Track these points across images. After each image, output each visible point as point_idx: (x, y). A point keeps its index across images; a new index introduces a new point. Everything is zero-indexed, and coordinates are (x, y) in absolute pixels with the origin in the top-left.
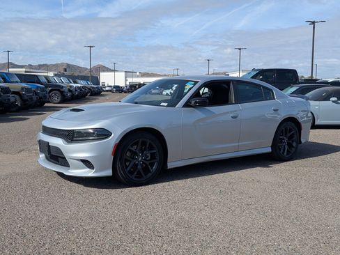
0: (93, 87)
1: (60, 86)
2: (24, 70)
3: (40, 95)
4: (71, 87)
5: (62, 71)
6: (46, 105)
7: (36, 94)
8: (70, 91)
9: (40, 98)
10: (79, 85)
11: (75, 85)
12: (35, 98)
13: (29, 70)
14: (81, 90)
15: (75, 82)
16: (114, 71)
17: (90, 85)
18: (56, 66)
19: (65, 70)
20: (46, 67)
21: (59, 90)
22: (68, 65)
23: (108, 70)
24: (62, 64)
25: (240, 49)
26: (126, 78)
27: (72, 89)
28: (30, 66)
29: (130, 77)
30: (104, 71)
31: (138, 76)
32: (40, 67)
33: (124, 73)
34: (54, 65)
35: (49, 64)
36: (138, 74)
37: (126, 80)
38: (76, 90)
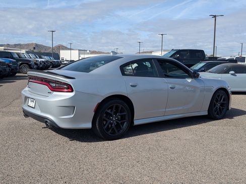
0: (55, 62)
1: (28, 60)
2: (3, 48)
3: (12, 67)
4: (37, 61)
5: (32, 49)
6: (17, 74)
7: (9, 66)
8: (36, 64)
9: (12, 70)
10: (43, 60)
11: (40, 60)
12: (8, 69)
13: (6, 48)
14: (45, 63)
15: (40, 58)
16: (71, 49)
17: (52, 59)
18: (28, 45)
19: (34, 48)
20: (20, 46)
21: (27, 64)
22: (37, 45)
23: (66, 48)
24: (32, 44)
25: (162, 35)
26: (79, 54)
27: (38, 62)
28: (8, 45)
29: (82, 54)
30: (63, 49)
31: (88, 54)
32: (16, 46)
33: (78, 51)
34: (26, 45)
35: (22, 44)
36: (88, 51)
37: (79, 56)
38: (40, 64)
